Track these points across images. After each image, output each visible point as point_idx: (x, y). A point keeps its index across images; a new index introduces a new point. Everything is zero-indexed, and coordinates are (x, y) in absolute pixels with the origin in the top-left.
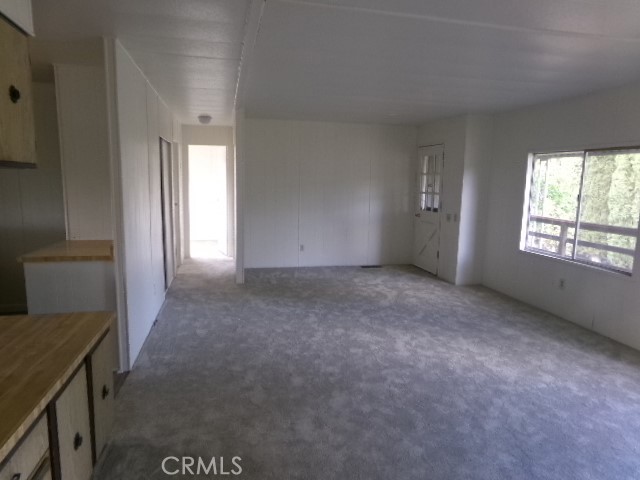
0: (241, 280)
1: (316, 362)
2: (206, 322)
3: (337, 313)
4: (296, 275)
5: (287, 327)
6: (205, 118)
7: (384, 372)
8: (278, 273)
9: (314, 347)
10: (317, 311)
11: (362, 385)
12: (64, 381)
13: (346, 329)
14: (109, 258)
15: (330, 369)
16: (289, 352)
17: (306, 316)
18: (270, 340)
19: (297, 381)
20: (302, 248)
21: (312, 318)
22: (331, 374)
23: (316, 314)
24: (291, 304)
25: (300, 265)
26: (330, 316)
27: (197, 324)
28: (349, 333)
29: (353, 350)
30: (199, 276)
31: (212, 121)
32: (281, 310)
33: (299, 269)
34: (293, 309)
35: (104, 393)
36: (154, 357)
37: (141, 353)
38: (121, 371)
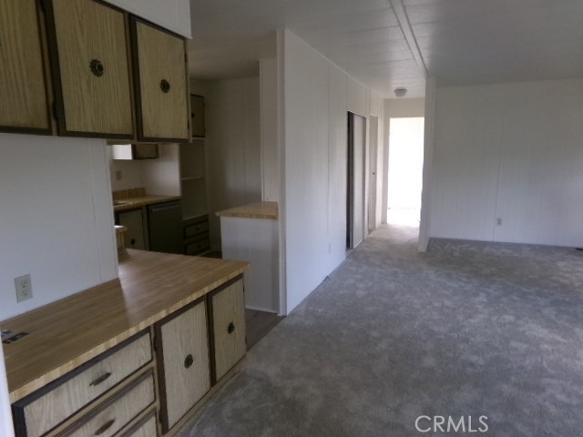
0: (423, 248)
1: (462, 346)
2: (370, 284)
3: (515, 298)
4: (486, 249)
5: (447, 303)
6: (401, 91)
7: (546, 381)
8: (466, 245)
9: (467, 330)
10: (491, 291)
11: (505, 387)
12: (172, 311)
13: (518, 318)
15: (474, 358)
16: (436, 329)
17: (476, 295)
18: (423, 312)
19: (429, 361)
20: (499, 222)
21: (482, 297)
22: (472, 365)
23: (488, 294)
24: (464, 279)
25: (496, 240)
26: (504, 299)
27: (361, 285)
28: (521, 322)
29: (514, 344)
30: (386, 241)
31: (407, 93)
32: (450, 284)
33: (493, 244)
34: (463, 284)
35: (231, 328)
36: (311, 308)
37: (302, 302)
38: (281, 314)
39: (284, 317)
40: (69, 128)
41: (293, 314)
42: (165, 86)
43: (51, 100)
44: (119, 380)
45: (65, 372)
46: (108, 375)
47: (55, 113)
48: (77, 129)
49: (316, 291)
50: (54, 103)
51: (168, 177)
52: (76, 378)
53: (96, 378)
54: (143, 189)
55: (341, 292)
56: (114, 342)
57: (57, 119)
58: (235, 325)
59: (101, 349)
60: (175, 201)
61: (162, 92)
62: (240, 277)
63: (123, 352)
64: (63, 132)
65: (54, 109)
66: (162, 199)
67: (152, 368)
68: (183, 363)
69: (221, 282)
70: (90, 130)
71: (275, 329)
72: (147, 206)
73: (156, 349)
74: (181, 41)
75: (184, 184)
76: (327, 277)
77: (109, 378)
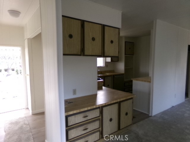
14: (150, 82)
27: (188, 112)
35: (127, 114)
36: (162, 116)
37: (160, 113)
38: (150, 115)
39: (151, 116)
40: (85, 54)
41: (155, 116)
42: (112, 42)
43: (82, 48)
44: (90, 118)
45: (77, 112)
46: (87, 116)
47: (83, 51)
48: (87, 54)
49: (167, 110)
50: (83, 48)
51: (121, 67)
52: (80, 114)
53: (84, 116)
54: (114, 70)
55: (178, 113)
56: (89, 108)
57: (83, 52)
58: (128, 113)
59: (86, 109)
60: (122, 74)
61: (111, 43)
62: (132, 98)
63: (92, 112)
64: (84, 55)
65: (83, 50)
66: (118, 74)
67: (100, 119)
68: (109, 120)
69: (124, 99)
70: (90, 54)
71: (146, 119)
72: (114, 76)
73: (101, 114)
74: (118, 29)
75: (125, 69)
76: (173, 107)
77: (88, 117)
